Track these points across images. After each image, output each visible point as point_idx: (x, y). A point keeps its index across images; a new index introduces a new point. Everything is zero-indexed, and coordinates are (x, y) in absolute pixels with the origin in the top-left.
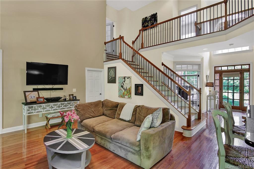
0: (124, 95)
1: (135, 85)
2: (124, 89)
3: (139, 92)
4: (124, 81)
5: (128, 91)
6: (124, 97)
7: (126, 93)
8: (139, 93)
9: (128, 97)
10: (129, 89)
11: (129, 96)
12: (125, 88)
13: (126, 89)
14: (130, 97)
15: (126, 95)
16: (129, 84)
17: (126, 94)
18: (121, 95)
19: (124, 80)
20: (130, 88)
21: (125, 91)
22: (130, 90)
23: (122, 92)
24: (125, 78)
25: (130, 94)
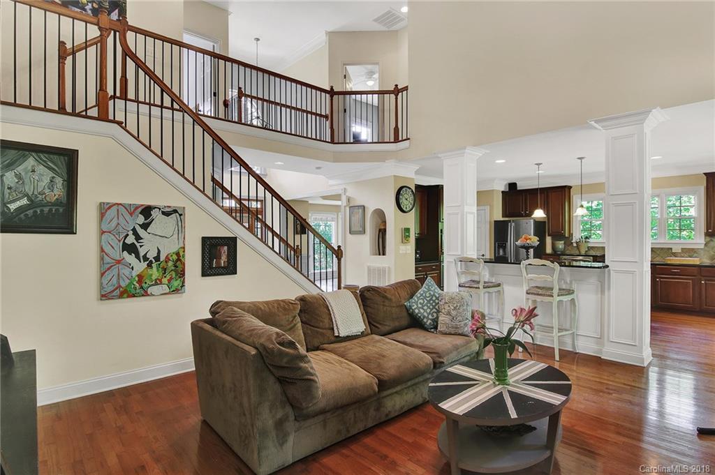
0: (145, 286)
1: (204, 240)
2: (145, 258)
3: (218, 263)
4: (145, 226)
5: (170, 264)
6: (146, 294)
7: (155, 273)
8: (219, 267)
9: (168, 291)
10: (175, 257)
11: (176, 283)
12: (151, 256)
13: (157, 258)
14: (183, 286)
15: (158, 282)
16: (176, 236)
17: (154, 277)
18: (120, 286)
19: (141, 219)
20: (178, 254)
21: (150, 265)
22: (179, 260)
23: (126, 271)
24: (147, 211)
25: (181, 274)
